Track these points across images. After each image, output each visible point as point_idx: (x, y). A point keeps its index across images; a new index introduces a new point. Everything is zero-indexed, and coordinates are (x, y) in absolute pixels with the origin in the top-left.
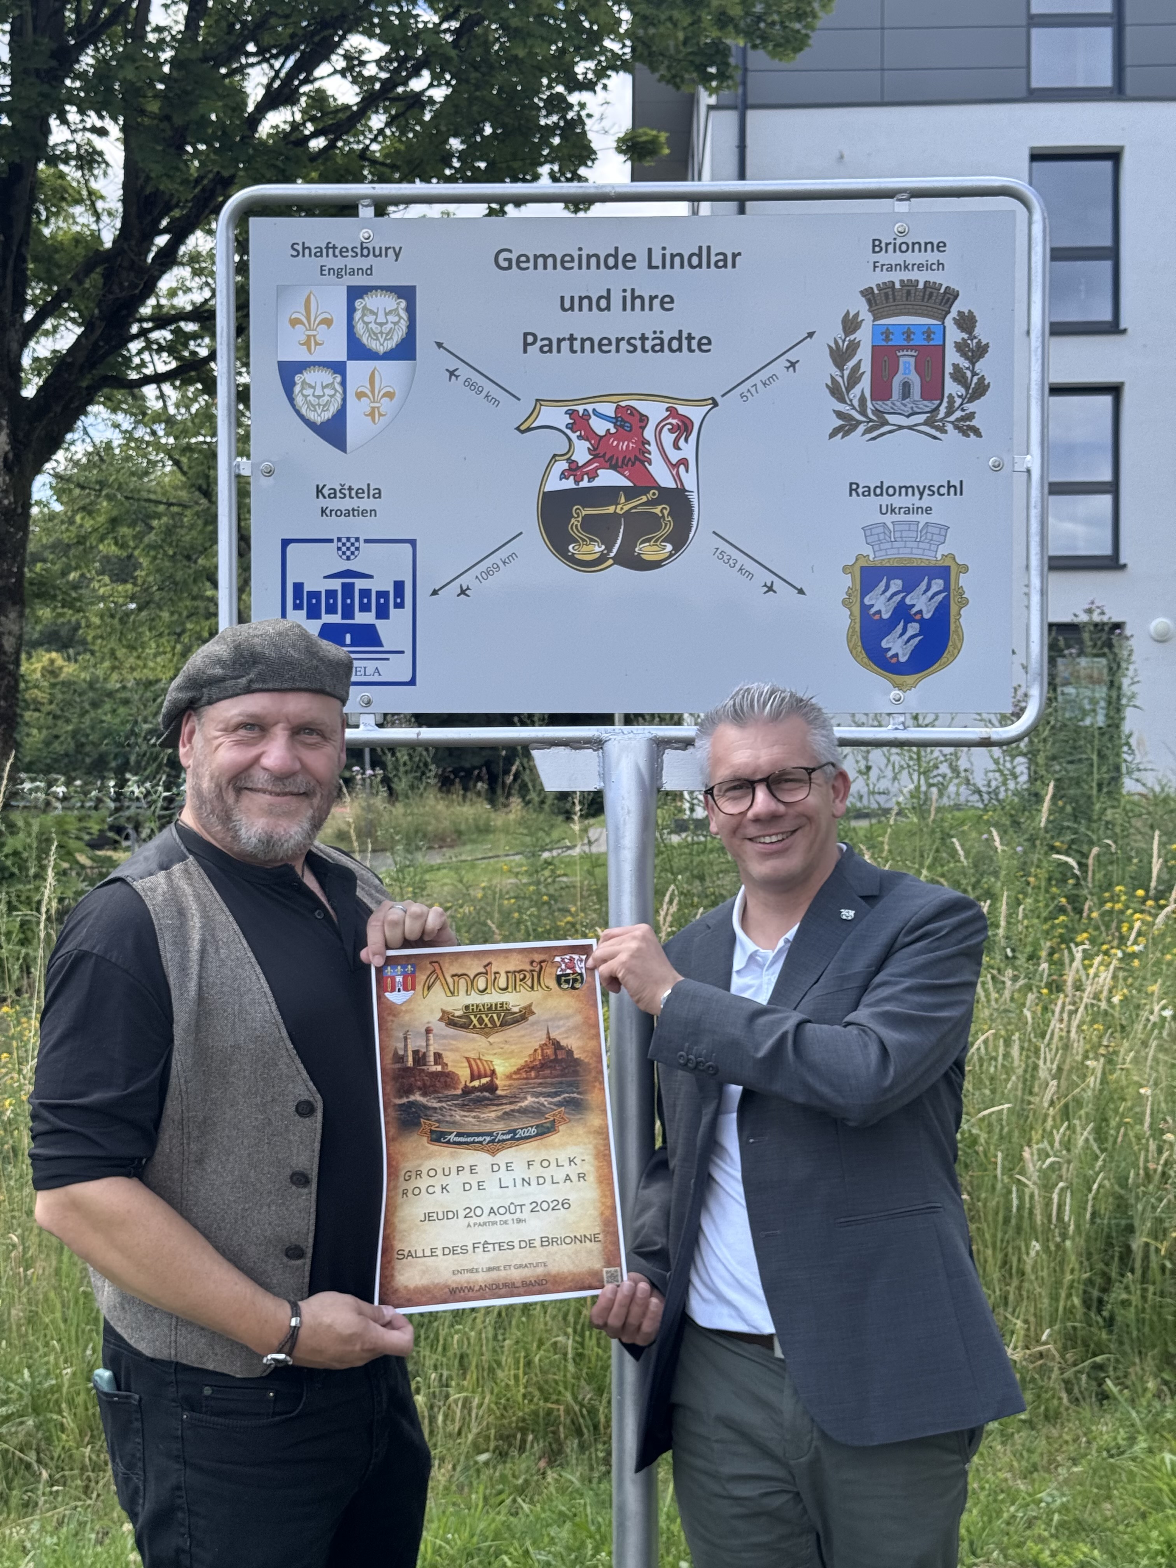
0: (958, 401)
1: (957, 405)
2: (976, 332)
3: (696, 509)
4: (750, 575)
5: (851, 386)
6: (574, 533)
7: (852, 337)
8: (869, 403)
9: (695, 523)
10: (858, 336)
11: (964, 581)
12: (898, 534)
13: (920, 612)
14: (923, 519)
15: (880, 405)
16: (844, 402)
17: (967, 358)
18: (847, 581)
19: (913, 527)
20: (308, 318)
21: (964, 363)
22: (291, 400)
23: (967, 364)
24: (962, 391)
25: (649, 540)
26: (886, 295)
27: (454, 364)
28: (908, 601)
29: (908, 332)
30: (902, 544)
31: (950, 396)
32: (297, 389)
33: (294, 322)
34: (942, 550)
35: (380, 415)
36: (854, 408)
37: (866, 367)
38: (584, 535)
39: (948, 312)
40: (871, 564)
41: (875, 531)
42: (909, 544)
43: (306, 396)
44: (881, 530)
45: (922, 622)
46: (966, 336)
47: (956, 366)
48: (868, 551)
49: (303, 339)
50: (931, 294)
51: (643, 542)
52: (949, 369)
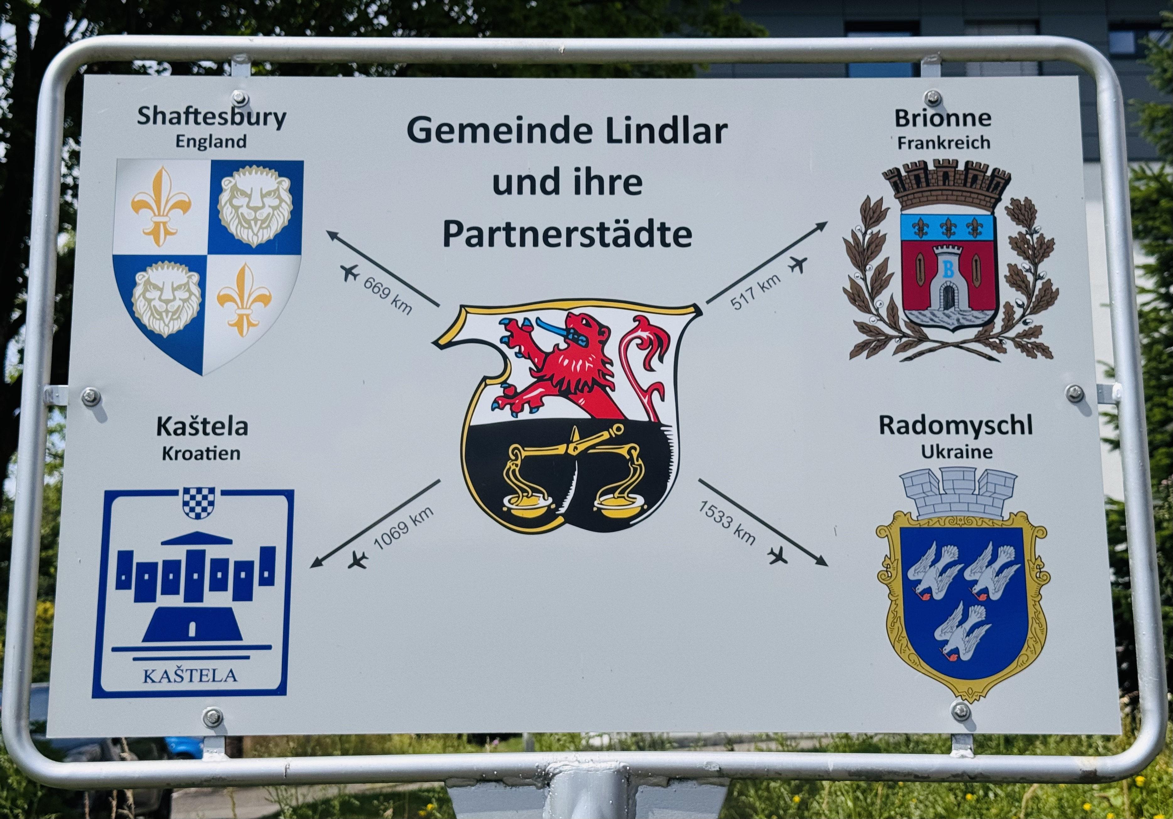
0: (1018, 312)
1: (1017, 316)
2: (1037, 225)
3: (675, 450)
4: (751, 538)
5: (875, 291)
6: (511, 481)
7: (875, 230)
8: (901, 313)
9: (674, 468)
10: (882, 228)
11: (1042, 548)
12: (948, 485)
13: (985, 591)
14: (981, 464)
15: (915, 316)
16: (870, 312)
17: (1027, 258)
18: (882, 548)
19: (969, 476)
20: (158, 202)
21: (1023, 264)
22: (129, 305)
23: (1027, 265)
24: (1022, 299)
25: (612, 491)
26: (917, 178)
27: (350, 259)
28: (968, 575)
29: (948, 224)
30: (956, 498)
31: (1008, 305)
32: (138, 291)
33: (138, 206)
34: (1011, 507)
35: (250, 324)
36: (882, 319)
37: (895, 267)
38: (524, 484)
39: (999, 200)
40: (915, 525)
41: (916, 481)
42: (963, 498)
43: (149, 301)
44: (926, 478)
45: (988, 604)
46: (1024, 230)
47: (1012, 268)
48: (909, 506)
49: (150, 227)
50: (975, 178)
51: (603, 494)
52: (1003, 271)
